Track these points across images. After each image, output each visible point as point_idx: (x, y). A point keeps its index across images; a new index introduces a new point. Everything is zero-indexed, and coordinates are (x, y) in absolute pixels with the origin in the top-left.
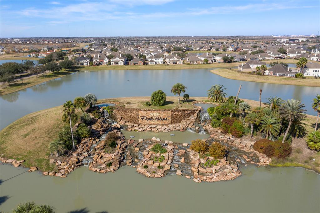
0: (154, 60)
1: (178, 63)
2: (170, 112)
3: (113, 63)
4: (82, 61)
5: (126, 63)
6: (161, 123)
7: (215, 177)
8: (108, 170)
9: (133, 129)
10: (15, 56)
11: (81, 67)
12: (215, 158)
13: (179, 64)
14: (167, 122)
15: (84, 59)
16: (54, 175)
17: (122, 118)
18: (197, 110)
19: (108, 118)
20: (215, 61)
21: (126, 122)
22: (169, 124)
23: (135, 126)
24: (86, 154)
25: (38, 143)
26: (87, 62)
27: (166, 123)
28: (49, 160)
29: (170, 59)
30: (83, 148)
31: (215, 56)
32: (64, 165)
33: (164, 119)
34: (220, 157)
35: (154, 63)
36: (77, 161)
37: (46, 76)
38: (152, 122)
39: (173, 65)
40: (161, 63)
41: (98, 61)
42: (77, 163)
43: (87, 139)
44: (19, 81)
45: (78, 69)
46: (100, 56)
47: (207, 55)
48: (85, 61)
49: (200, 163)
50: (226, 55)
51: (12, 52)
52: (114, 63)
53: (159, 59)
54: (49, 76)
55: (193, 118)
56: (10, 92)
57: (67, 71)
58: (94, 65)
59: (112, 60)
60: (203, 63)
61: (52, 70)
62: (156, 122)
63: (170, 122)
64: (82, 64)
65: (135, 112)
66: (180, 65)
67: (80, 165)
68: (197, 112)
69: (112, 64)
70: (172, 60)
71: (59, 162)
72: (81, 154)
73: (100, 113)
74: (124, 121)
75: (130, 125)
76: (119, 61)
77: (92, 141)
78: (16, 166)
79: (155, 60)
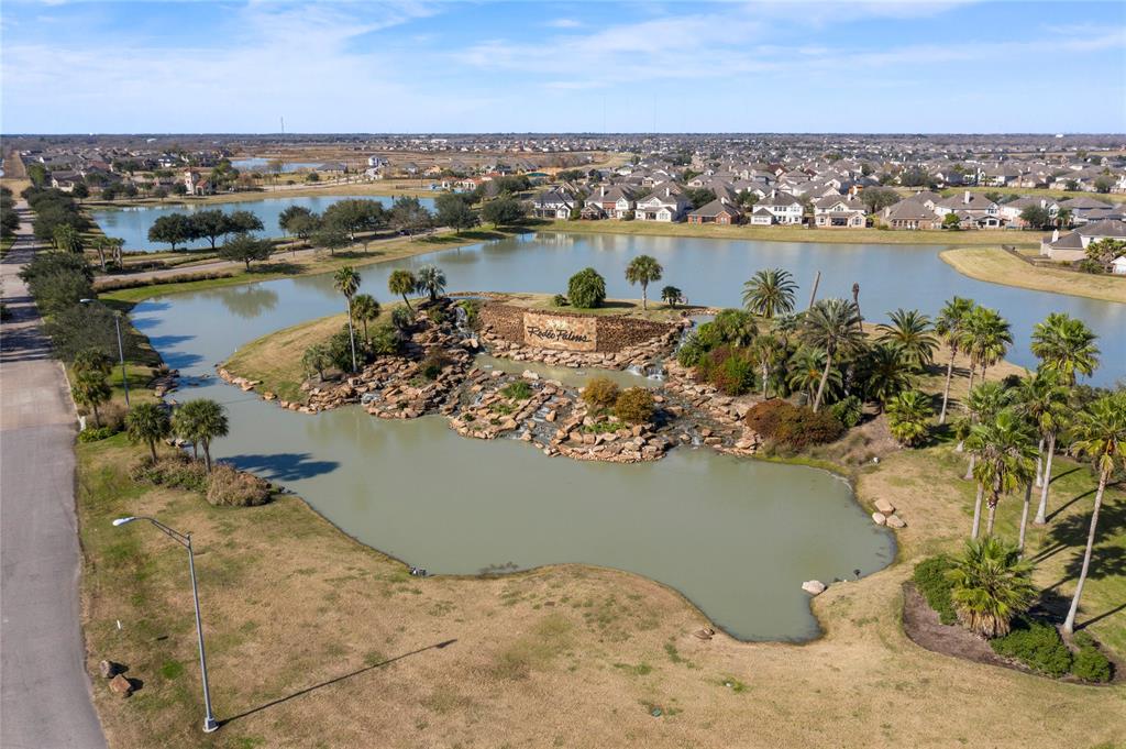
0: (771, 210)
1: (849, 222)
2: (594, 320)
3: (641, 216)
4: (552, 206)
5: (680, 217)
6: (571, 348)
7: (591, 453)
8: (397, 414)
9: (504, 354)
10: (397, 188)
11: (545, 223)
12: (623, 420)
13: (854, 226)
14: (586, 346)
15: (560, 198)
16: (297, 409)
17: (491, 328)
18: (672, 326)
19: (462, 326)
20: (993, 223)
21: (495, 338)
22: (591, 351)
23: (512, 347)
24: (372, 385)
25: (298, 356)
26: (565, 207)
27: (584, 349)
28: (301, 385)
29: (824, 209)
30: (374, 374)
31: (996, 206)
32: (323, 397)
33: (579, 338)
34: (634, 419)
35: (769, 220)
36: (349, 393)
37: (433, 240)
38: (551, 343)
39: (835, 230)
40: (793, 221)
41: (600, 205)
42: (348, 397)
43: (390, 360)
44: (358, 248)
45: (532, 228)
46: (605, 193)
47: (967, 200)
48: (560, 205)
49: (582, 423)
50: (1043, 203)
51: (397, 175)
52: (643, 216)
53: (789, 209)
54: (444, 240)
55: (657, 344)
56: (327, 270)
57: (498, 230)
58: (584, 218)
59: (639, 206)
60: (944, 227)
61: (452, 226)
62: (562, 344)
63: (594, 347)
64: (552, 213)
65: (515, 315)
66: (855, 229)
67: (353, 402)
68: (672, 331)
69: (637, 217)
70: (831, 214)
71: (316, 391)
72: (363, 383)
73: (448, 312)
74: (492, 336)
75: (500, 343)
76: (658, 209)
77: (398, 364)
78: (245, 388)
79: (776, 210)
